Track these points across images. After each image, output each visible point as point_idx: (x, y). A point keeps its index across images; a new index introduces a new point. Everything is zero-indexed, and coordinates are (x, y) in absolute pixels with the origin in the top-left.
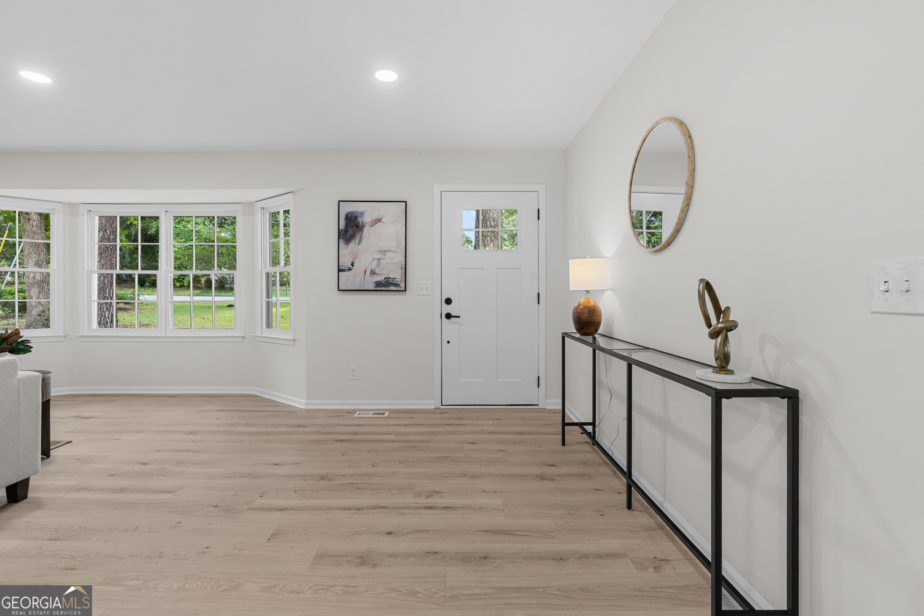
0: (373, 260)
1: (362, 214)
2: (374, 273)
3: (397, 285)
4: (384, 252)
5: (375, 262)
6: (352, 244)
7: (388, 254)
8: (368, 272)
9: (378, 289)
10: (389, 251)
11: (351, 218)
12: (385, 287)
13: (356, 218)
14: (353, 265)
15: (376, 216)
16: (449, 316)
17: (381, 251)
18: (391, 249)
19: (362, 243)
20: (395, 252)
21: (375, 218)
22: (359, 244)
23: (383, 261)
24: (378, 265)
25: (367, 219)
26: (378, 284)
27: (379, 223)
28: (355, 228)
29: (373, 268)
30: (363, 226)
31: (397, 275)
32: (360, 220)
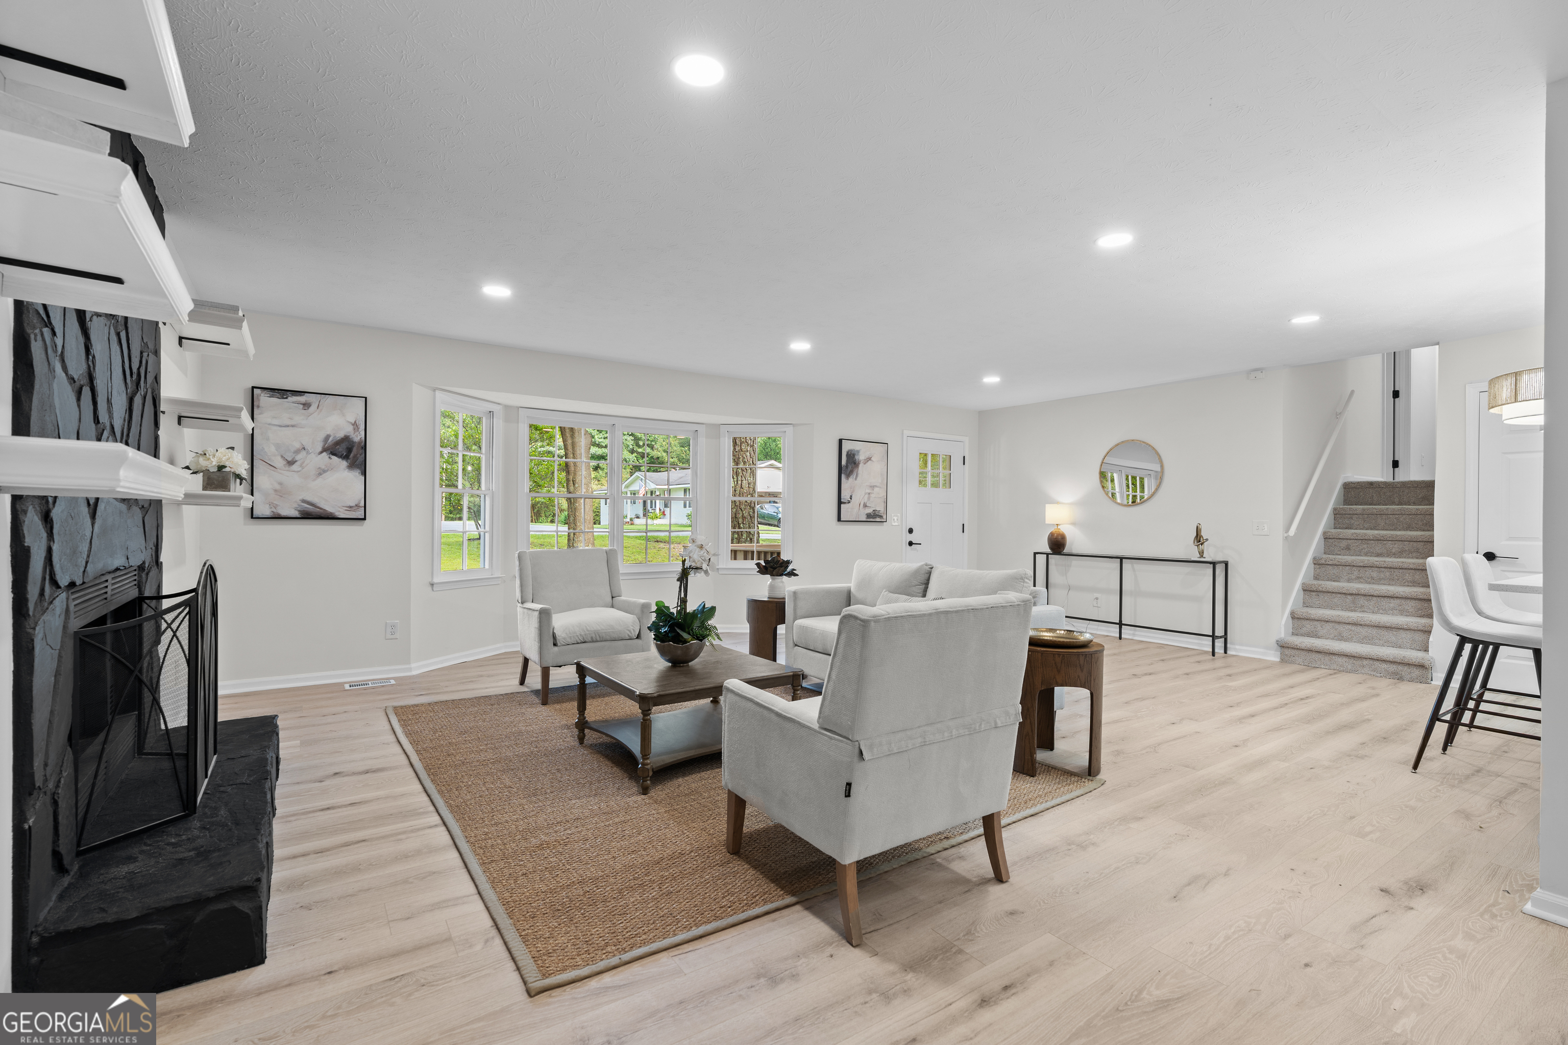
0: (865, 494)
1: (858, 452)
2: (866, 506)
3: (881, 517)
4: (873, 487)
5: (867, 496)
6: (851, 479)
7: (876, 489)
8: (862, 505)
9: (868, 520)
10: (876, 486)
11: (850, 455)
12: (873, 518)
13: (854, 455)
14: (851, 499)
15: (867, 455)
16: (911, 544)
17: (871, 487)
18: (878, 484)
19: (858, 478)
20: (880, 487)
21: (867, 456)
22: (856, 479)
23: (872, 495)
24: (869, 498)
25: (861, 457)
26: (869, 516)
27: (870, 461)
28: (853, 465)
29: (865, 501)
30: (859, 463)
31: (880, 508)
32: (856, 457)
